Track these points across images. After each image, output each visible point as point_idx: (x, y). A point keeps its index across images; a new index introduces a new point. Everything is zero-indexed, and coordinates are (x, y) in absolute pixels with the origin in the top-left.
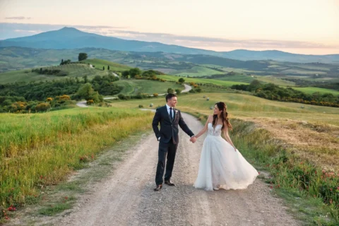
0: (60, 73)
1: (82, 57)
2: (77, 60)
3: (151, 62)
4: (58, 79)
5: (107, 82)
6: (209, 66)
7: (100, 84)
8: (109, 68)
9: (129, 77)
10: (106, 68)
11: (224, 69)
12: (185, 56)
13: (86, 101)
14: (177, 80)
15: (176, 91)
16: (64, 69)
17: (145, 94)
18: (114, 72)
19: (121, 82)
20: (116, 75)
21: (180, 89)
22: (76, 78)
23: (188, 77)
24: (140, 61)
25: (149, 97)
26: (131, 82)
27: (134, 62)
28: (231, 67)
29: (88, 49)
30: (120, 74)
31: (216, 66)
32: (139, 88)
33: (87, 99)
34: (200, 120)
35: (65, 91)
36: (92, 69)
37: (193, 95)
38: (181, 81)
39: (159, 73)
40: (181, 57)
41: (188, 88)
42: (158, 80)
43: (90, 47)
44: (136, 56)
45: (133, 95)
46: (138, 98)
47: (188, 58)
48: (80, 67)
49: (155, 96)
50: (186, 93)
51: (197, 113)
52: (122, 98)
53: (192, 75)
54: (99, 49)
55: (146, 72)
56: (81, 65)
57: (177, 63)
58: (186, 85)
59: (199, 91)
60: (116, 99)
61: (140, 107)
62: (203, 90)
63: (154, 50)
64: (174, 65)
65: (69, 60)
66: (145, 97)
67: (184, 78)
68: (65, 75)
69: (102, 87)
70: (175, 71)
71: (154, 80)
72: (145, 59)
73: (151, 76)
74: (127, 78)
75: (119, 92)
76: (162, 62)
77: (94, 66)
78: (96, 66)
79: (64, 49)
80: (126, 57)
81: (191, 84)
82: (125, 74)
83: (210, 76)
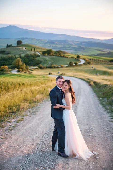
0: (6, 53)
1: (19, 43)
2: (16, 45)
3: (60, 46)
4: (4, 56)
5: (32, 58)
6: (95, 48)
7: (28, 59)
8: (34, 50)
9: (46, 55)
10: (33, 49)
11: (105, 50)
12: (81, 43)
13: (17, 70)
14: (75, 57)
15: (75, 63)
16: (8, 50)
17: (55, 65)
18: (38, 52)
19: (41, 58)
20: (38, 54)
21: (77, 62)
22: (15, 55)
23: (83, 55)
24: (54, 46)
25: (58, 67)
26: (47, 58)
27: (50, 46)
28: (109, 49)
29: (23, 39)
30: (41, 53)
31: (100, 49)
32: (52, 61)
33: (18, 69)
34: (90, 85)
35: (7, 63)
36: (24, 50)
37: (85, 66)
38: (78, 57)
39: (64, 53)
40: (79, 43)
41: (83, 62)
42: (64, 56)
43: (25, 37)
44: (52, 42)
45: (47, 66)
46: (51, 67)
47: (83, 44)
48: (18, 49)
49: (61, 67)
50: (81, 65)
51: (88, 79)
52: (41, 68)
53: (85, 54)
54: (30, 38)
55: (56, 52)
56: (18, 47)
57: (76, 46)
58: (81, 60)
59: (89, 63)
60: (37, 69)
61: (50, 74)
62: (92, 63)
63: (63, 39)
64: (74, 48)
65: (11, 45)
66: (55, 67)
67: (80, 56)
68: (8, 54)
69: (30, 61)
70: (75, 51)
71: (61, 56)
72: (57, 44)
73: (60, 54)
74: (45, 55)
75: (39, 64)
76: (67, 46)
77: (26, 48)
78: (27, 48)
79: (9, 39)
80: (46, 43)
81: (84, 60)
82: (44, 53)
83: (96, 54)
